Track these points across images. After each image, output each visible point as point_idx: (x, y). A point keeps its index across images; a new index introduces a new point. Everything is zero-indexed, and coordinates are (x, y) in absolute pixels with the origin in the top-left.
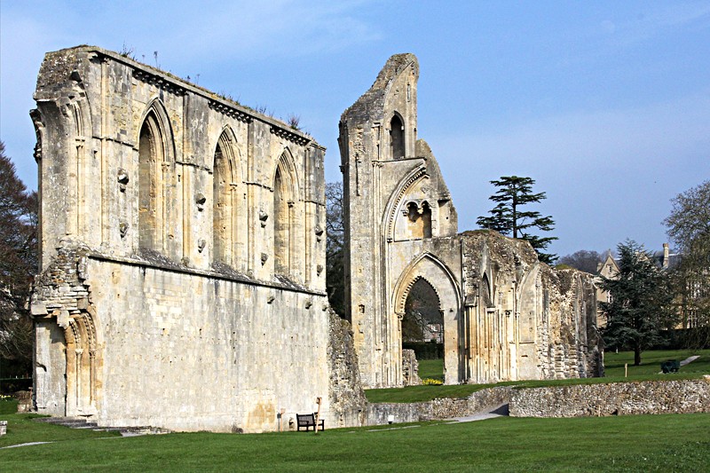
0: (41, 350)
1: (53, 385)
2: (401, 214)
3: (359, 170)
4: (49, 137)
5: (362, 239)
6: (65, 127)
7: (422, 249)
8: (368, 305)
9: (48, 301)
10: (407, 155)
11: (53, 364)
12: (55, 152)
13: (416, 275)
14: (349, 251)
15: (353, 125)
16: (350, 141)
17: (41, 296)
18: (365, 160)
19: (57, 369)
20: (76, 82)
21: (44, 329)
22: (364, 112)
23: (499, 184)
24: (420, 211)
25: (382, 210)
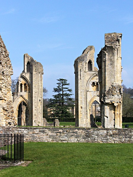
0: (106, 112)
1: (110, 122)
2: (91, 85)
3: (81, 73)
4: (109, 55)
5: (82, 90)
6: (114, 53)
7: (96, 94)
8: (83, 107)
9: (111, 99)
10: (93, 71)
11: (110, 116)
12: (111, 60)
13: (94, 100)
14: (78, 93)
15: (79, 62)
16: (79, 66)
17: (108, 98)
18: (83, 71)
19: (111, 118)
20: (118, 42)
21: (107, 107)
22: (82, 59)
23: (59, 80)
24: (96, 84)
25: (86, 83)
